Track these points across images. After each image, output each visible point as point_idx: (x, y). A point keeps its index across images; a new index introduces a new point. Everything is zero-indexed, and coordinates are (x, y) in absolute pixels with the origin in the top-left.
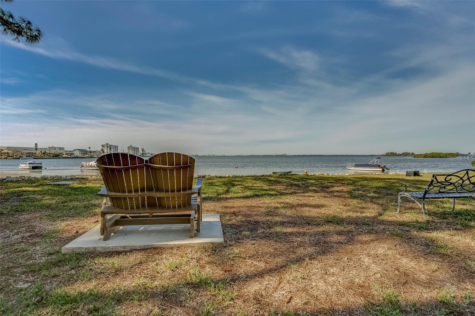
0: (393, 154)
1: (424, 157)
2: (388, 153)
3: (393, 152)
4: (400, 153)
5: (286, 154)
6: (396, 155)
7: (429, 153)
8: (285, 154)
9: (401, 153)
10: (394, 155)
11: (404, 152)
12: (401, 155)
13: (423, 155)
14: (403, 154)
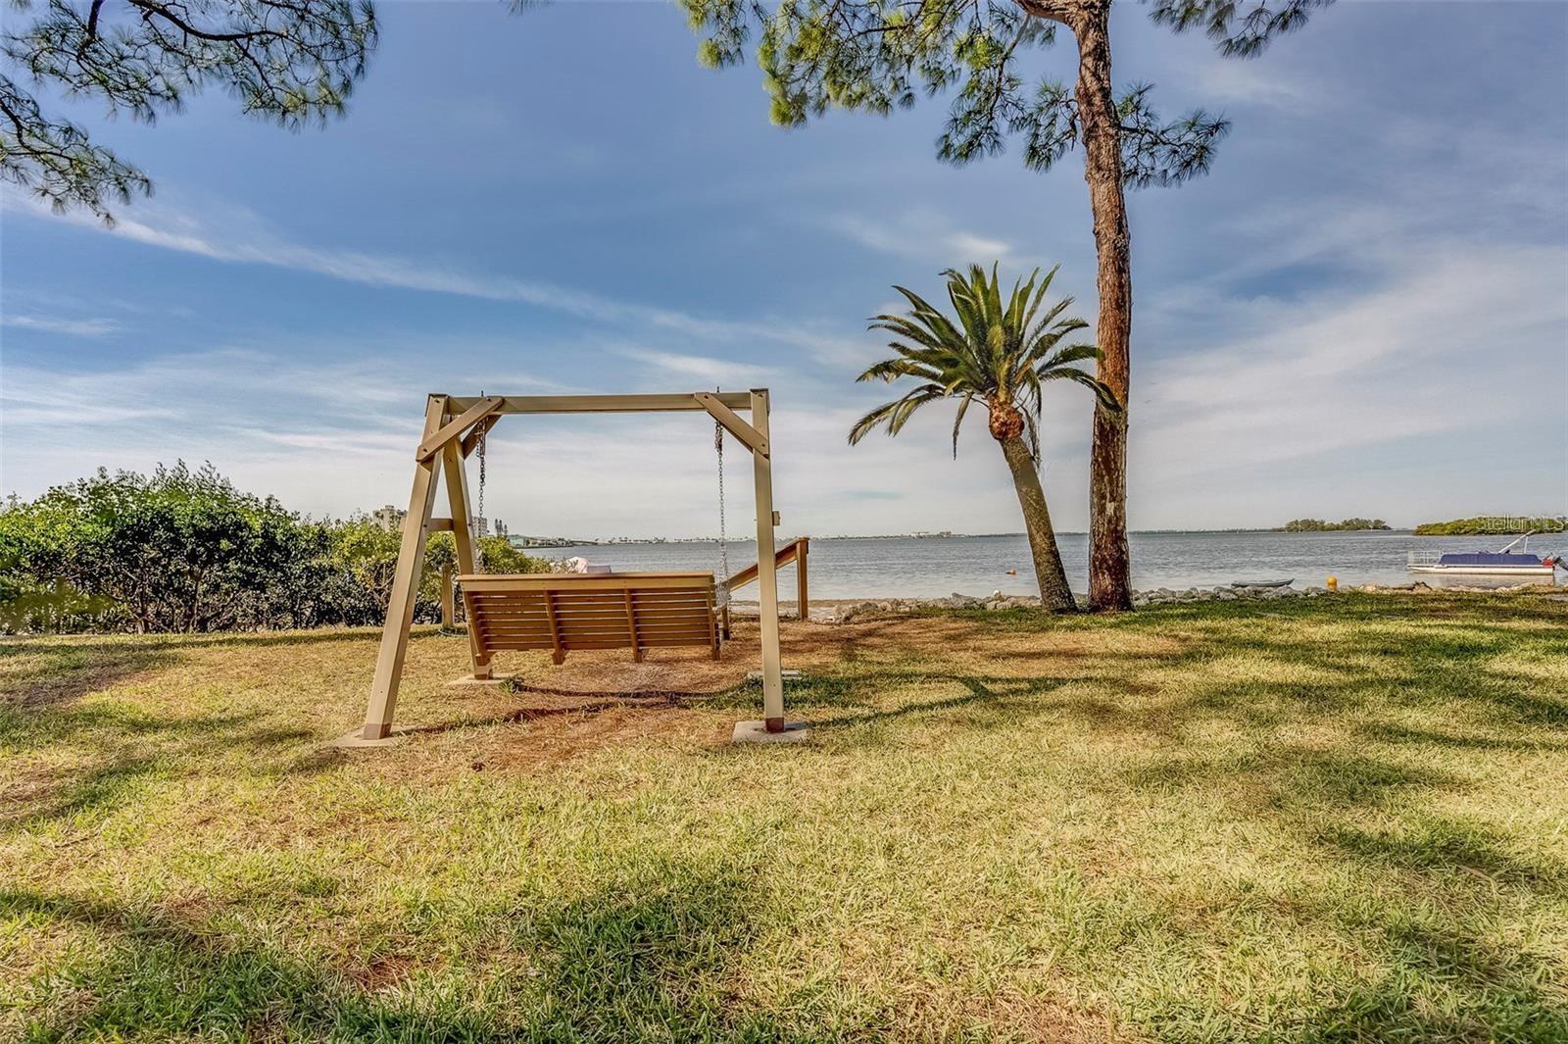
0: (1311, 527)
1: (1453, 533)
2: (1296, 522)
3: (1313, 521)
4: (1335, 524)
5: (953, 533)
6: (1323, 529)
7: (1469, 521)
8: (948, 533)
9: (1339, 522)
10: (1316, 530)
11: (1348, 520)
12: (1338, 528)
13: (1449, 527)
14: (1347, 524)
